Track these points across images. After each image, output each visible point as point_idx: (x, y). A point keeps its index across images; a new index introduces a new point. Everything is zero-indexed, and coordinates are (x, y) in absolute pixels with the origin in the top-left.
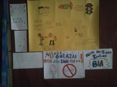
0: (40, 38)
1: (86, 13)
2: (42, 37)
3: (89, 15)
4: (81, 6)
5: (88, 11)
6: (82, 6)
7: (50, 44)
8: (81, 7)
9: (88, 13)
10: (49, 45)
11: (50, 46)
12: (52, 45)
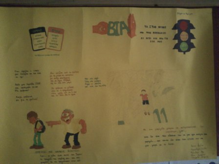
0: (33, 126)
1: (174, 49)
2: (39, 124)
3: (184, 53)
4: (159, 27)
5: (180, 42)
6: (163, 27)
7: (65, 143)
8: (161, 30)
9: (182, 49)
10: (64, 147)
11: (66, 150)
12: (70, 149)
